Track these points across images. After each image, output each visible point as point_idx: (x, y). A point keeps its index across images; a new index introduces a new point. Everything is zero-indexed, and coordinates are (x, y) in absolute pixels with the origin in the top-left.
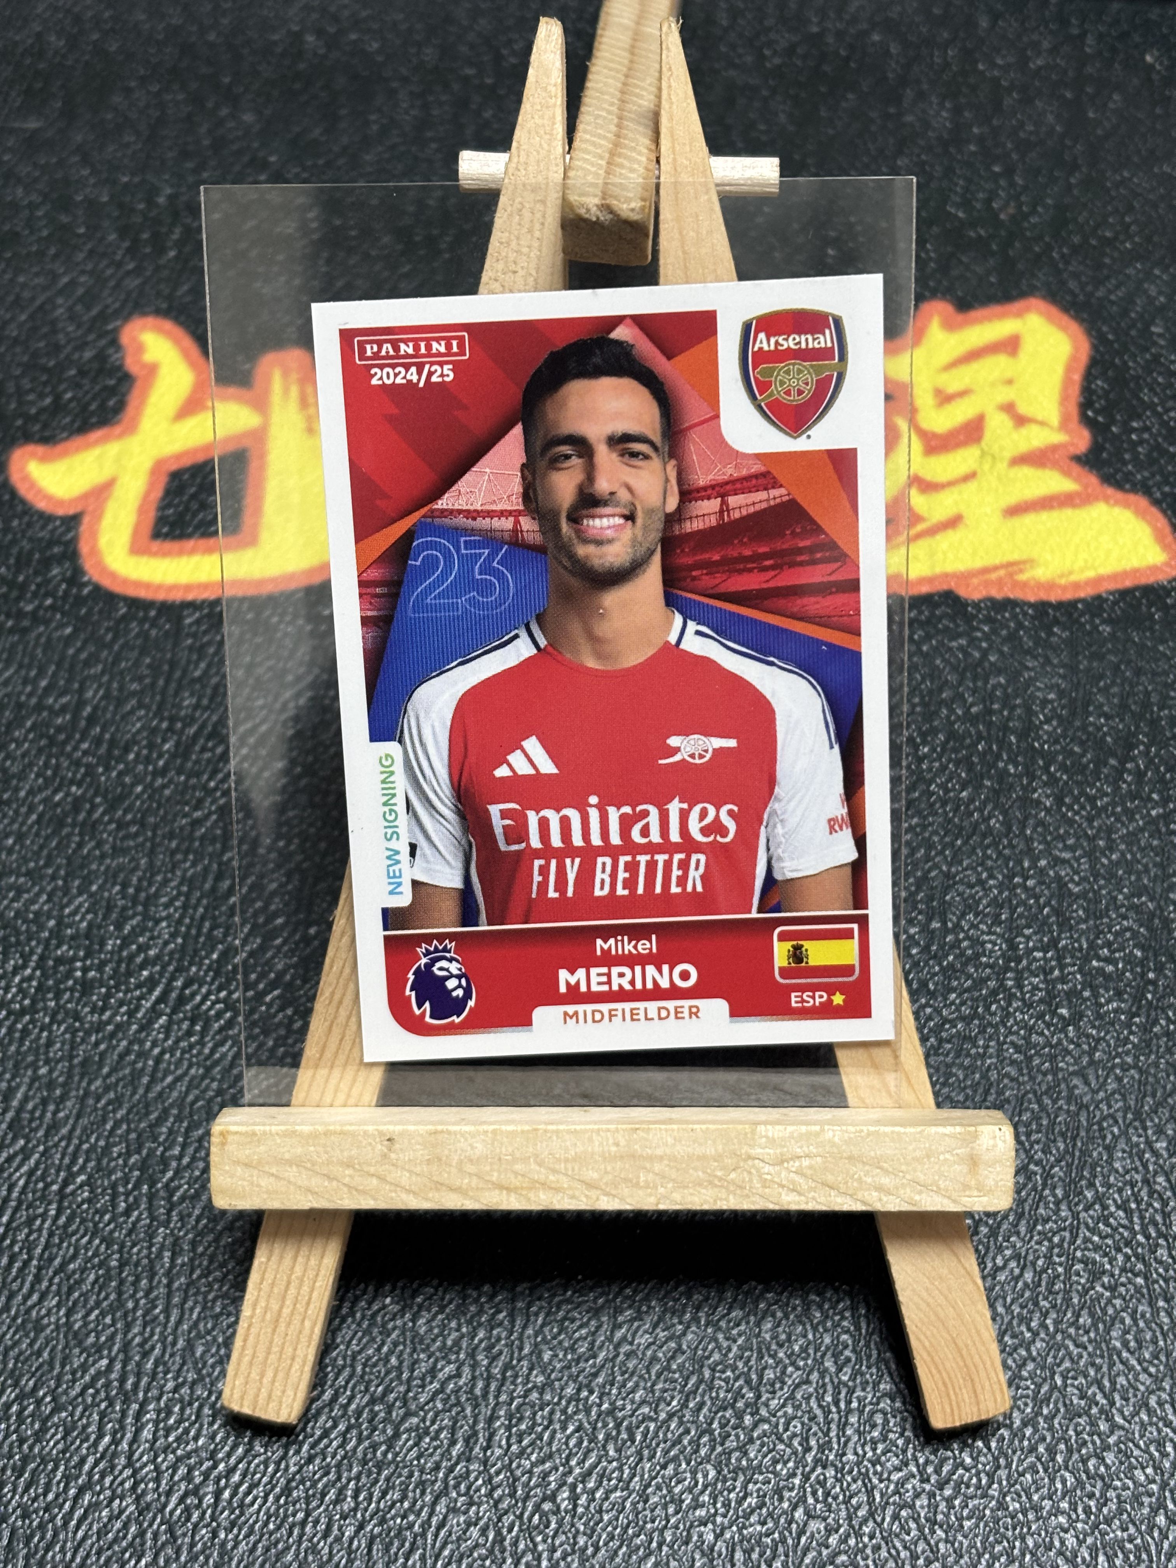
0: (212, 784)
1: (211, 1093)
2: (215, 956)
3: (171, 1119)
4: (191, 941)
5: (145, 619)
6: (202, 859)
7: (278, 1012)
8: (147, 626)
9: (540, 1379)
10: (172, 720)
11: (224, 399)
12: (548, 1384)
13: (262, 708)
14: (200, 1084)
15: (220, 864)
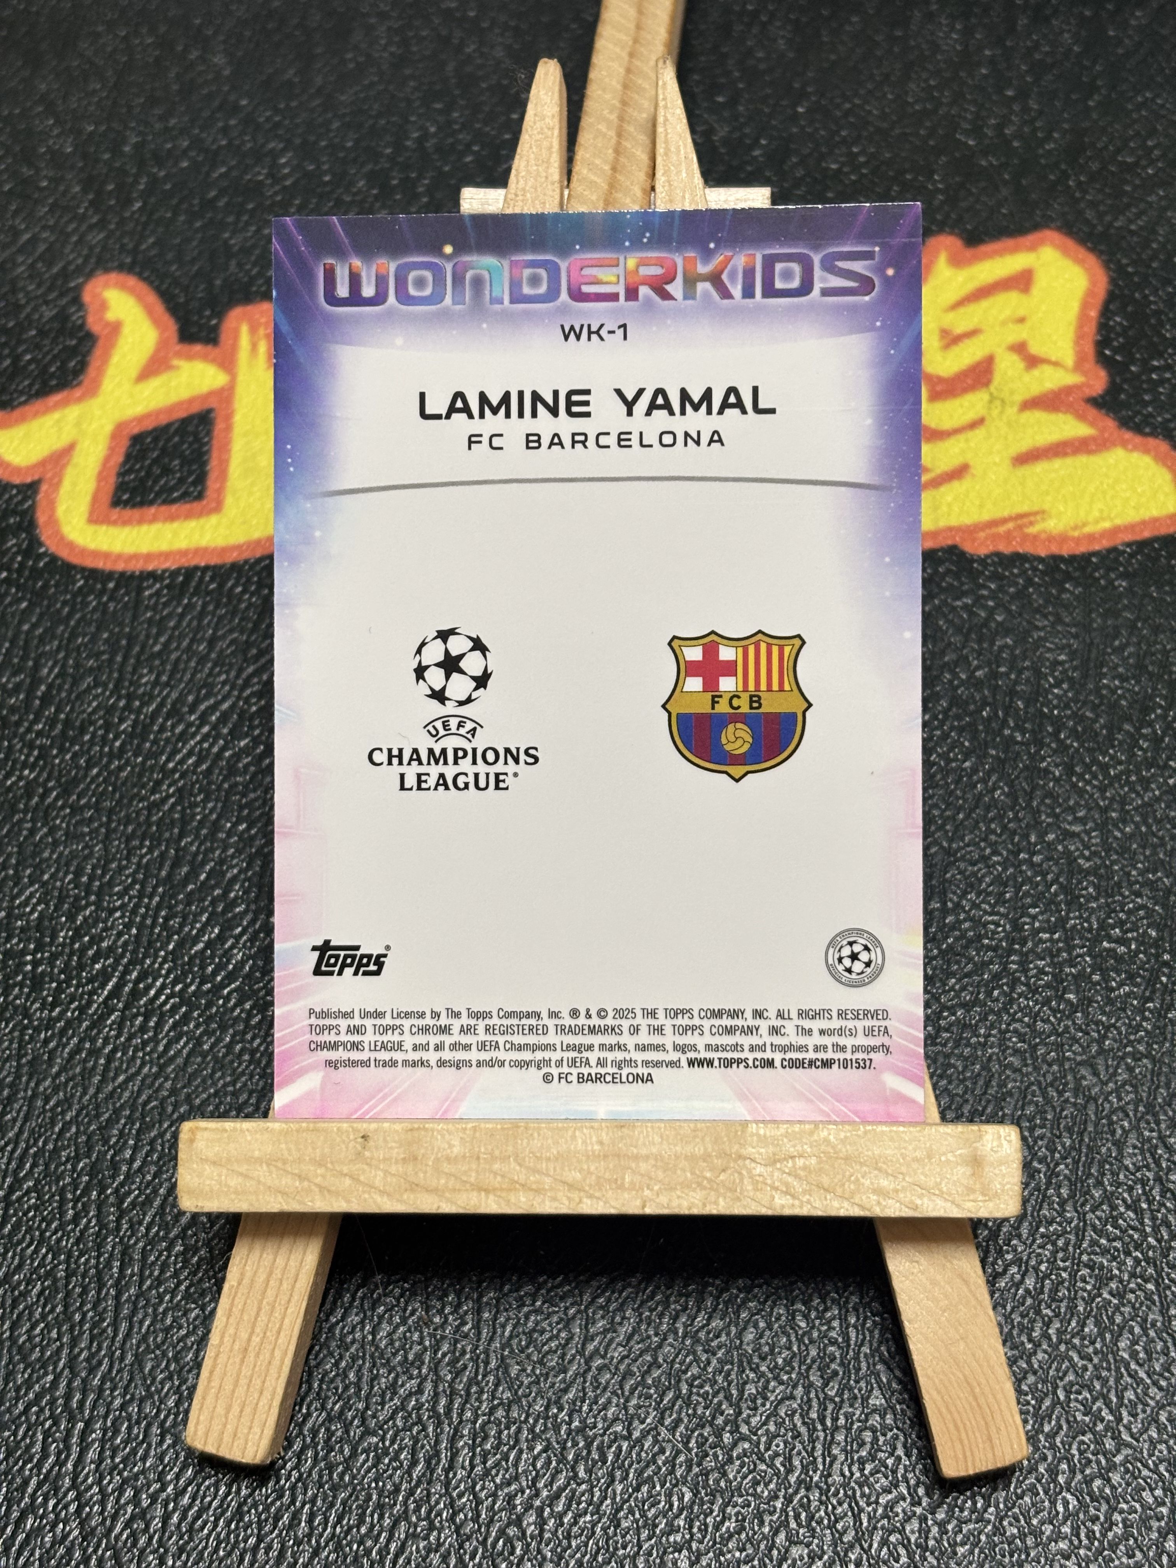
0: (171, 765)
1: (166, 1093)
2: (171, 947)
3: (123, 1121)
4: (146, 932)
5: (103, 591)
6: (160, 844)
7: (236, 1006)
8: (105, 599)
9: (507, 1395)
10: (130, 697)
11: (190, 357)
12: (516, 1400)
13: (224, 683)
14: (153, 1083)
15: (177, 851)
